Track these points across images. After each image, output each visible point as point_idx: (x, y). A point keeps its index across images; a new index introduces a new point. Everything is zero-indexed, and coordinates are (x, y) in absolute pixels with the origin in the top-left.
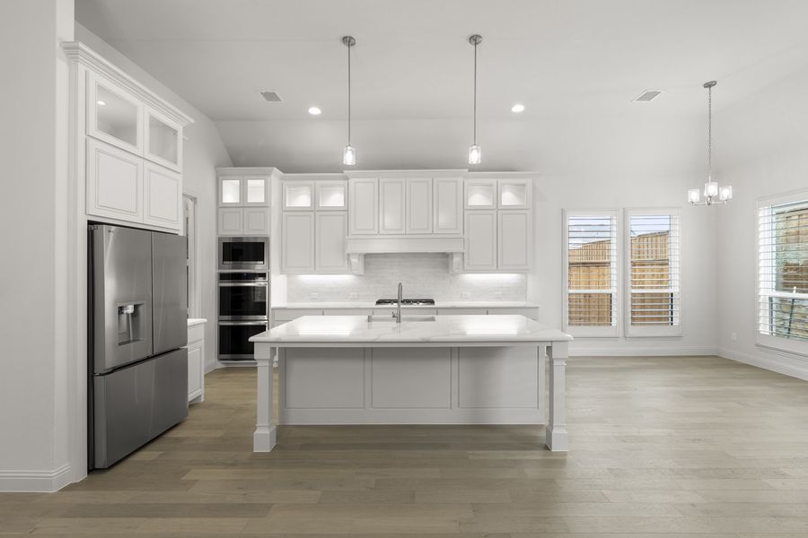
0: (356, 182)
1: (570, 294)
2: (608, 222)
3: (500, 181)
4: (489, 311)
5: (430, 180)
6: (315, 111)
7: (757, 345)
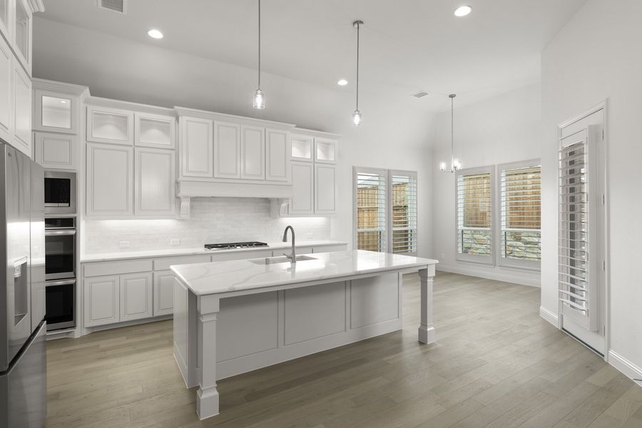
0: (187, 121)
1: (359, 233)
2: (377, 179)
3: (316, 139)
4: (314, 249)
5: (263, 129)
6: (155, 34)
7: (457, 260)
